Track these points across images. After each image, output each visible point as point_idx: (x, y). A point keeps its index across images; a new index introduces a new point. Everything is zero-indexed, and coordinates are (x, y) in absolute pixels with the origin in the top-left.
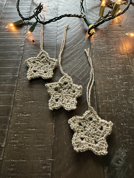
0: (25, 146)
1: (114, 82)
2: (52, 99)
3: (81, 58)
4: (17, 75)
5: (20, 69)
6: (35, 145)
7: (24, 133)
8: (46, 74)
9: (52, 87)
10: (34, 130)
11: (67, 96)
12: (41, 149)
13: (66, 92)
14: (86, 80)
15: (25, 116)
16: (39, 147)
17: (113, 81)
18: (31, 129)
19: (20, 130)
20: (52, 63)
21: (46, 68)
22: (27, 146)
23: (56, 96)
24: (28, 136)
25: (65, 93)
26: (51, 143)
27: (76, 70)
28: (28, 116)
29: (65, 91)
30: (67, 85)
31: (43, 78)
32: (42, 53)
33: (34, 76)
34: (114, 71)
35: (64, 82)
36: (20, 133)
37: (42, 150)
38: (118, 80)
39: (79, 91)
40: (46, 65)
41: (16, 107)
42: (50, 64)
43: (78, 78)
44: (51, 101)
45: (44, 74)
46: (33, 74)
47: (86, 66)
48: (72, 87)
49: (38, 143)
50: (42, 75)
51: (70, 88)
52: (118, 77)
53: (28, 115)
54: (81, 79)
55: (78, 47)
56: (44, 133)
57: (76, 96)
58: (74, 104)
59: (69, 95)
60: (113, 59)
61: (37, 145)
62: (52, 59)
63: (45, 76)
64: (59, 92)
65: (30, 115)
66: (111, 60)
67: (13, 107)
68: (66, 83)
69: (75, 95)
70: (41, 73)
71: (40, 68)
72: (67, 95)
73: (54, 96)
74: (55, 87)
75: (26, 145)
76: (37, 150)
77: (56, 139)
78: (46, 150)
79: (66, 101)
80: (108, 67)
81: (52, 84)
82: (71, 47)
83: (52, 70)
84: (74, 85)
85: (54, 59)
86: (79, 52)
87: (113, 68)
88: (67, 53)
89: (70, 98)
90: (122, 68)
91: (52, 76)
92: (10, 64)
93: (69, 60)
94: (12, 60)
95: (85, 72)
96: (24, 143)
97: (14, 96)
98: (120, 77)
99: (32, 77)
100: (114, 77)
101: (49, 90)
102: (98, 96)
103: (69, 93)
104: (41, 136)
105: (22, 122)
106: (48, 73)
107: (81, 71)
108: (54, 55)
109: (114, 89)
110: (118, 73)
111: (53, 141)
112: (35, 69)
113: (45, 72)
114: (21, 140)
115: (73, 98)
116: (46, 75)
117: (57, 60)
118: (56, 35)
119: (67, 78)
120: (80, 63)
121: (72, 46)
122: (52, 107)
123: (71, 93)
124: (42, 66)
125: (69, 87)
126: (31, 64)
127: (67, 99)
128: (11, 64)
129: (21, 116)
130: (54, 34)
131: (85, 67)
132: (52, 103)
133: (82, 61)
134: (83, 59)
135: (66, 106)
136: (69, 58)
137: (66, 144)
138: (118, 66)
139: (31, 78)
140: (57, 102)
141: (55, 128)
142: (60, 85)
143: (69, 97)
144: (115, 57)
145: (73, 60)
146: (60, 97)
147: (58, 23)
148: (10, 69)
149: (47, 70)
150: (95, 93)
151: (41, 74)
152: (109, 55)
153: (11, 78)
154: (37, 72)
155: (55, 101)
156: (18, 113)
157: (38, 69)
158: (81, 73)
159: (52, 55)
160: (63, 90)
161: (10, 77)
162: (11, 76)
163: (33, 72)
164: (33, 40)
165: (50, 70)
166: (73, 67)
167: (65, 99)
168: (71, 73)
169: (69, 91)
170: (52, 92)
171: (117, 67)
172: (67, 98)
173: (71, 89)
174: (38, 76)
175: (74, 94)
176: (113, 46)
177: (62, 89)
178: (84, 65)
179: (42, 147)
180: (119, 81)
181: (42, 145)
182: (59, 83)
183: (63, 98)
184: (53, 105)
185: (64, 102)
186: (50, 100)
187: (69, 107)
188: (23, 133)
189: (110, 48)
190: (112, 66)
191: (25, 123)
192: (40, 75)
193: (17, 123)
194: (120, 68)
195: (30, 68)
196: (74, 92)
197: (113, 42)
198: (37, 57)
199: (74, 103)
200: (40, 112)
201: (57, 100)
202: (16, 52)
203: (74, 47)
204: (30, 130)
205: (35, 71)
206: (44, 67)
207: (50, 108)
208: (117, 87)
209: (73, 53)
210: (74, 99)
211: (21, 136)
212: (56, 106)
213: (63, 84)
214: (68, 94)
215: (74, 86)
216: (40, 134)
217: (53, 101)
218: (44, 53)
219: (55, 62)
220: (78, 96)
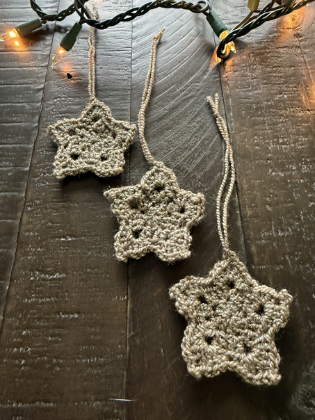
0: (50, 361)
1: (287, 183)
2: (124, 232)
3: (198, 119)
4: (26, 166)
5: (34, 150)
6: (79, 358)
7: (48, 327)
8: (104, 162)
9: (121, 198)
10: (76, 316)
11: (164, 222)
12: (95, 372)
13: (162, 210)
14: (213, 178)
15: (50, 280)
16: (91, 365)
17: (284, 179)
18: (67, 316)
19: (36, 318)
20: (121, 134)
21: (106, 147)
22: (57, 364)
23: (134, 222)
24: (59, 335)
25: (158, 215)
26: (124, 354)
27: (187, 154)
28: (59, 279)
29: (157, 209)
30: (162, 192)
31: (98, 174)
32: (94, 107)
33: (74, 169)
34: (286, 154)
35: (155, 185)
36: (38, 328)
37: (97, 373)
38: (299, 176)
39: (196, 209)
40: (105, 140)
41: (26, 254)
42: (114, 136)
43: (190, 173)
44: (122, 237)
45: (101, 163)
46: (69, 163)
47: (211, 141)
48: (176, 198)
49: (88, 355)
50: (94, 167)
51: (171, 200)
52: (299, 169)
53: (57, 276)
54: (199, 177)
55: (190, 91)
56: (102, 325)
57: (189, 221)
58: (183, 245)
59: (169, 218)
60: (282, 122)
61: (83, 358)
62: (121, 124)
63: (102, 169)
64: (143, 212)
65: (65, 275)
66: (278, 123)
67: (16, 254)
68: (159, 188)
69: (185, 219)
70: (92, 160)
71: (88, 146)
72: (164, 218)
73: (127, 223)
74: (130, 197)
75: (55, 361)
76: (85, 374)
77: (138, 342)
78: (108, 374)
79: (162, 236)
80: (271, 144)
81: (123, 191)
82: (170, 92)
83: (121, 152)
84: (183, 192)
85: (126, 124)
86: (193, 106)
87: (283, 147)
88: (160, 106)
89: (173, 229)
90: (307, 145)
91: (121, 168)
92: (7, 137)
93: (166, 124)
94: (12, 127)
95: (209, 156)
96: (47, 354)
97: (20, 224)
98: (305, 169)
99: (67, 171)
100: (288, 170)
101: (114, 207)
102: (247, 221)
103: (170, 214)
104: (95, 334)
105: (40, 294)
106: (112, 160)
107: (199, 155)
108: (126, 112)
109: (290, 202)
110: (299, 159)
111: (130, 346)
112: (74, 150)
113: (103, 159)
114: (40, 346)
115: (180, 226)
116: (106, 166)
117: (134, 126)
118: (130, 60)
119: (162, 173)
120: (195, 133)
121: (174, 90)
122: (125, 253)
123: (176, 213)
124: (93, 142)
125: (169, 198)
126: (63, 136)
127: (164, 232)
128: (10, 138)
129: (39, 280)
130: (125, 57)
131: (208, 144)
132: (123, 242)
133: (201, 127)
134: (204, 123)
135: (161, 249)
136: (167, 121)
137: (165, 356)
138: (298, 141)
139: (64, 173)
140: (137, 240)
141: (133, 311)
142: (144, 193)
143: (170, 224)
144: (287, 117)
145: (178, 124)
146: (145, 225)
147: (134, 29)
148: (8, 150)
149: (107, 152)
150: (238, 212)
151: (92, 163)
152: (273, 112)
153: (9, 174)
154: (80, 159)
155: (131, 236)
156: (32, 270)
157: (83, 150)
158: (199, 160)
159: (121, 113)
160: (153, 205)
161: (8, 171)
162: (11, 171)
163: (69, 159)
164: (68, 74)
165: (116, 153)
166: (177, 143)
167: (160, 230)
168: (173, 158)
169: (168, 208)
170: (123, 211)
171: (294, 143)
172: (163, 228)
173: (174, 203)
174: (84, 169)
175: (183, 216)
176: (281, 87)
177: (150, 204)
178: (207, 140)
179: (100, 365)
180: (302, 181)
181: (98, 359)
182: (140, 188)
183: (152, 226)
184: (126, 249)
185: (155, 238)
186: (118, 234)
187: (172, 251)
188: (44, 327)
189: (273, 94)
190: (281, 141)
191: (49, 297)
192: (89, 166)
193: (29, 299)
194: (302, 145)
195: (62, 147)
196: (182, 210)
197: (281, 77)
198: (79, 119)
199: (185, 241)
200: (90, 268)
201: (136, 234)
202: (23, 106)
203: (178, 90)
204: (63, 316)
205: (75, 156)
206: (100, 145)
207: (118, 257)
208: (296, 196)
209: (177, 107)
210: (182, 232)
211: (39, 336)
212: (134, 251)
213: (151, 189)
214: (166, 216)
215: (182, 196)
216: (93, 330)
217: (125, 236)
218: (100, 107)
219: (130, 131)
220: (194, 221)
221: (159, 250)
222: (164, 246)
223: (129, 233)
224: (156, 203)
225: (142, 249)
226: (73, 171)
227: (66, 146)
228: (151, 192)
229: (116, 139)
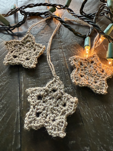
2: (32, 113)
8: (28, 61)
9: (34, 93)
20: (38, 50)
21: (29, 54)
29: (52, 101)
31: (23, 66)
32: (28, 36)
35: (52, 89)
39: (72, 106)
40: (30, 51)
42: (35, 50)
44: (30, 115)
45: (26, 61)
46: (12, 59)
50: (22, 62)
57: (67, 113)
58: (62, 127)
62: (39, 45)
63: (26, 64)
64: (44, 102)
68: (54, 90)
69: (65, 110)
70: (22, 59)
71: (22, 53)
72: (54, 108)
73: (34, 107)
74: (38, 94)
79: (51, 118)
81: (36, 90)
83: (36, 57)
85: (41, 45)
89: (57, 115)
99: (10, 63)
101: (29, 98)
106: (31, 61)
112: (15, 54)
113: (27, 59)
115: (62, 114)
116: (28, 63)
117: (44, 46)
122: (29, 125)
124: (24, 52)
126: (11, 47)
127: (53, 116)
132: (30, 118)
135: (49, 126)
139: (8, 63)
142: (47, 92)
146: (44, 110)
149: (30, 56)
151: (22, 61)
154: (17, 58)
157: (20, 55)
160: (50, 99)
163: (12, 57)
165: (34, 58)
170: (33, 100)
172: (53, 113)
173: (61, 100)
174: (18, 63)
175: (64, 108)
182: (44, 89)
183: (47, 111)
184: (31, 122)
186: (28, 113)
187: (55, 130)
192: (21, 62)
195: (10, 52)
196: (64, 105)
198: (20, 41)
199: (64, 125)
201: (38, 114)
205: (15, 57)
206: (27, 53)
207: (25, 127)
210: (63, 118)
212: (34, 125)
213: (50, 90)
214: (55, 107)
217: (31, 115)
218: (30, 37)
219: (42, 48)
220: (70, 113)
221: (48, 127)
222: (51, 125)
223: (34, 113)
224: (52, 98)
225: (39, 124)
226: (13, 63)
227: (12, 52)
228: (50, 92)
229: (35, 51)
